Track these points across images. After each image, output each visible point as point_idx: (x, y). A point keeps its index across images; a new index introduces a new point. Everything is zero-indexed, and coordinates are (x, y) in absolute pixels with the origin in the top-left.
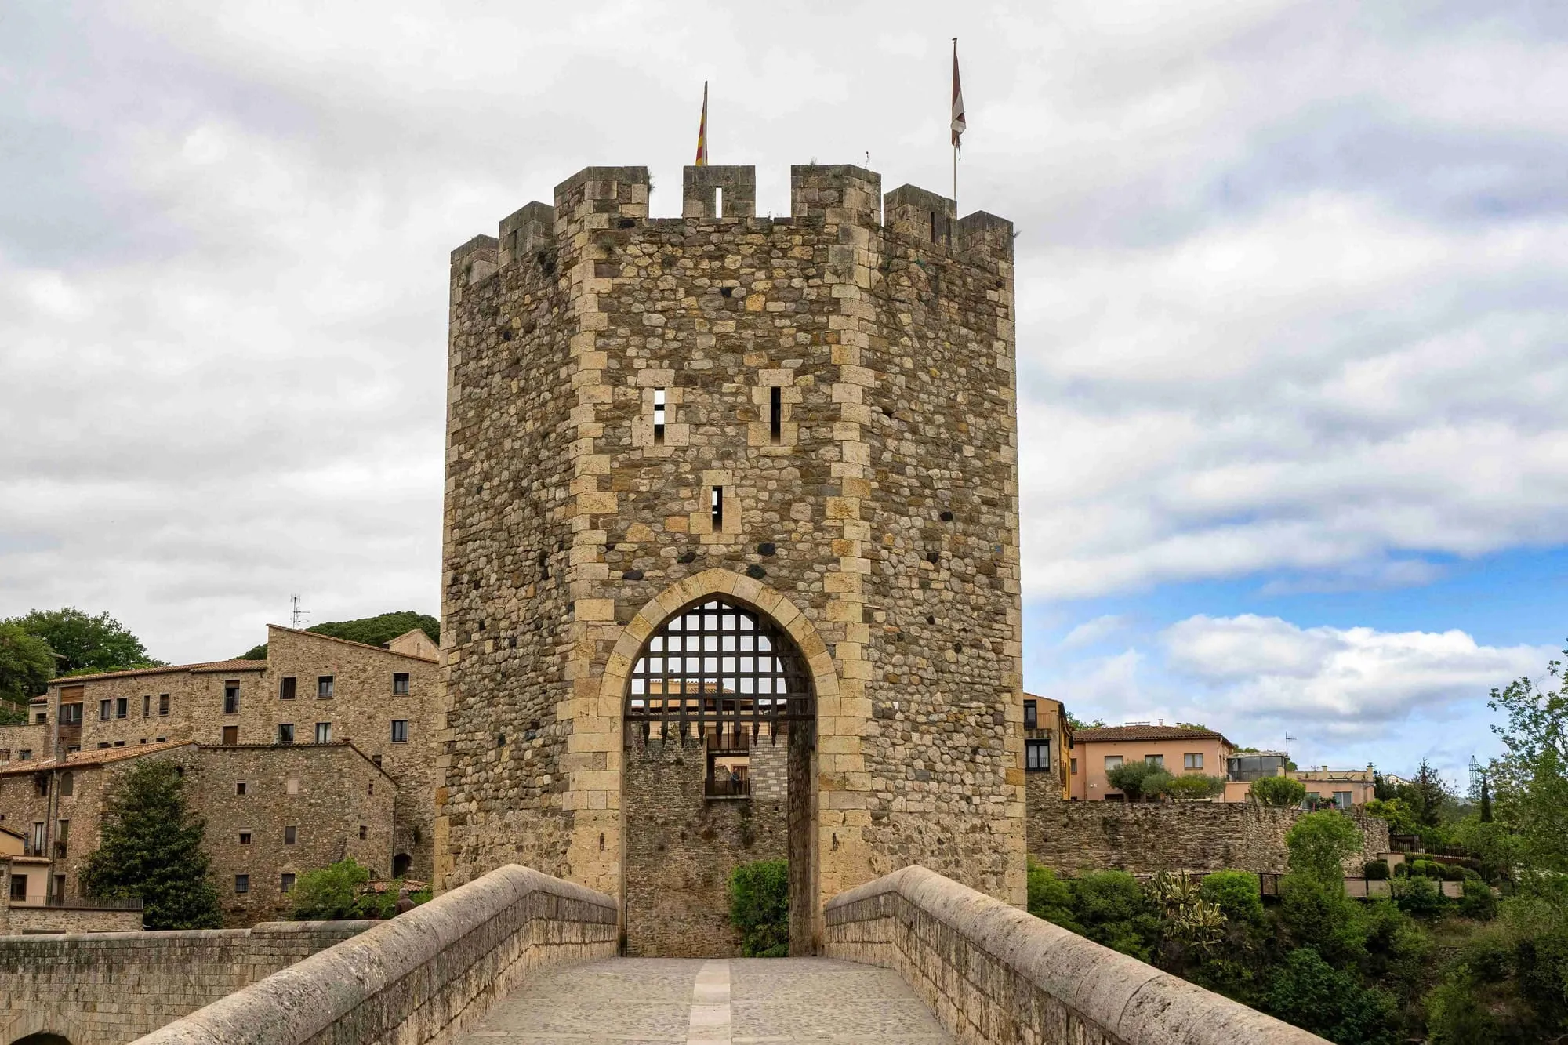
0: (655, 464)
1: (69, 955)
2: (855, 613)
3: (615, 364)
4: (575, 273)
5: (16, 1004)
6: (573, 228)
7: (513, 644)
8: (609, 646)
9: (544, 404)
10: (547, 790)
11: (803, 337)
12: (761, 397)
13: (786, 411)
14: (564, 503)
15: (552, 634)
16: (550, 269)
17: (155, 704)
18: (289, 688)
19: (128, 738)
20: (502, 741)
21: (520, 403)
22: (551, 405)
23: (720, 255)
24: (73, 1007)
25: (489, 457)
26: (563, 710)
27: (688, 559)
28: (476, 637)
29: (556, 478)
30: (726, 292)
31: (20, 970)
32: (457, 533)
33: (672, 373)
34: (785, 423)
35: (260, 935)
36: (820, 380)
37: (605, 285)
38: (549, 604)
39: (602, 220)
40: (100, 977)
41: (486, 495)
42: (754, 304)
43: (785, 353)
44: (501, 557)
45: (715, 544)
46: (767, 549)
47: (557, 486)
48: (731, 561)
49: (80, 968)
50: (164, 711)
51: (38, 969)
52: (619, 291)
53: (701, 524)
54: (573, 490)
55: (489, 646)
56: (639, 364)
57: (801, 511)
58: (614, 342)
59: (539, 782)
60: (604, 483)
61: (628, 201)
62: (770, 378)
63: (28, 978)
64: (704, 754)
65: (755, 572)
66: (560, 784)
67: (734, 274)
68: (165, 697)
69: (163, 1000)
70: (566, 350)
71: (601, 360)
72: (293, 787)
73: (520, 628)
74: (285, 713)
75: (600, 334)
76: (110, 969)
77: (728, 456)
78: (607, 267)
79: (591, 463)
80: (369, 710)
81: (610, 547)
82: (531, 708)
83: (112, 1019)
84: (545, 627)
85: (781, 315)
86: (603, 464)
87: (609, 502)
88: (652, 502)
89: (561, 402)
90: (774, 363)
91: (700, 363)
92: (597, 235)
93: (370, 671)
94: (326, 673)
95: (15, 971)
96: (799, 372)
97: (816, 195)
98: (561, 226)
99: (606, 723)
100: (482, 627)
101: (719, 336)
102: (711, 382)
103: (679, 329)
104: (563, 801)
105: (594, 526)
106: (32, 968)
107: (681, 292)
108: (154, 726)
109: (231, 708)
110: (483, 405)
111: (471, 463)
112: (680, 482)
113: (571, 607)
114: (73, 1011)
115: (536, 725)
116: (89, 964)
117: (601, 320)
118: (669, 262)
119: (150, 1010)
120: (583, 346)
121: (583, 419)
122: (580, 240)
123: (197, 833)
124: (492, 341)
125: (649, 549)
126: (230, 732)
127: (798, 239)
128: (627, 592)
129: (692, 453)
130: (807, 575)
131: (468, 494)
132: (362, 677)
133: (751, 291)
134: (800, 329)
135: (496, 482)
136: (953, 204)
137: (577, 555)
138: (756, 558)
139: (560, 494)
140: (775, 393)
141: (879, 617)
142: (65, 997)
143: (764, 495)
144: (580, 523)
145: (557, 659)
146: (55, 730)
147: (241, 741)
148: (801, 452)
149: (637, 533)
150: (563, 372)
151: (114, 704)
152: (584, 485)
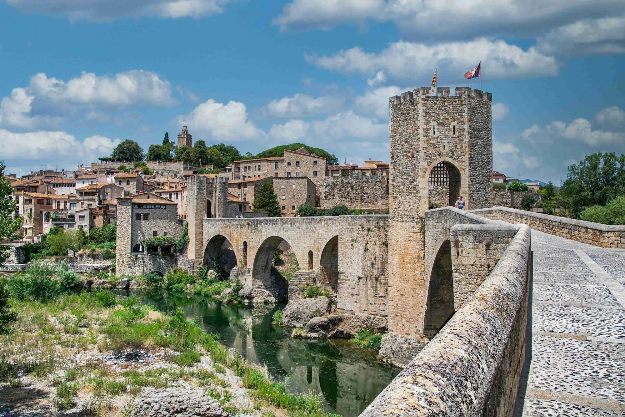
0: (434, 139)
1: (281, 221)
2: (467, 164)
3: (426, 122)
4: (419, 105)
5: (268, 231)
6: (418, 98)
7: (406, 168)
8: (426, 170)
9: (412, 127)
10: (415, 193)
11: (459, 117)
12: (452, 127)
13: (456, 129)
14: (417, 145)
15: (415, 167)
16: (413, 104)
17: (257, 168)
18: (289, 164)
19: (251, 175)
20: (404, 184)
21: (407, 127)
22: (414, 128)
23: (444, 102)
24: (282, 231)
25: (400, 135)
26: (418, 180)
27: (439, 155)
28: (398, 166)
29: (415, 140)
30: (445, 109)
31: (268, 224)
32: (393, 148)
33: (436, 123)
34: (455, 132)
35: (341, 217)
36: (462, 124)
37: (424, 108)
38: (414, 162)
39: (424, 96)
40: (289, 226)
41: (399, 142)
42: (450, 111)
43: (455, 120)
44: (403, 153)
45: (444, 152)
46: (453, 154)
47: (416, 142)
48: (447, 155)
49: (284, 224)
50: (259, 169)
51: (273, 224)
52: (427, 109)
53: (441, 149)
54: (419, 143)
55: (401, 168)
56: (431, 121)
57: (459, 147)
58: (426, 118)
59: (413, 192)
60: (425, 142)
61: (428, 93)
62: (453, 124)
63: (270, 226)
64: (386, 179)
65: (451, 157)
66: (418, 192)
67: (447, 106)
68: (259, 166)
69: (305, 230)
70: (417, 119)
71: (424, 121)
72: (294, 187)
73: (408, 166)
74: (289, 170)
75: (424, 116)
76: (291, 224)
77: (446, 137)
78: (424, 105)
79: (422, 138)
80: (308, 169)
81: (426, 153)
82: (410, 179)
83: (292, 233)
84: (413, 166)
85: (455, 113)
86: (425, 139)
87: (426, 145)
88: (433, 145)
89: (416, 127)
90: (454, 121)
91: (441, 121)
92: (423, 99)
93: (308, 160)
94: (298, 161)
95: (267, 224)
96: (458, 123)
97: (460, 92)
98: (415, 97)
99: (426, 183)
100: (399, 165)
101: (444, 117)
102: (443, 124)
103: (437, 115)
104: (419, 195)
105: (423, 149)
106: (271, 224)
107: (438, 109)
108: (257, 173)
109: (276, 168)
110: (398, 126)
111: (396, 136)
112: (438, 142)
113: (419, 163)
114: (282, 232)
115: (412, 182)
116: (286, 223)
117: (424, 114)
118: (435, 104)
119: (302, 232)
120: (420, 118)
121: (421, 131)
122: (420, 100)
123: (276, 196)
124: (400, 115)
125: (433, 153)
126: (276, 174)
127: (457, 100)
128: (429, 160)
129: (440, 137)
130: (460, 158)
131: (395, 141)
132: (306, 161)
133: (450, 109)
134: (458, 115)
135: (402, 140)
136: (482, 92)
137: (420, 154)
138: (451, 155)
139: (417, 143)
140: (454, 127)
141: (471, 164)
142: (280, 229)
143: (452, 144)
144: (421, 149)
145: (416, 171)
146: (234, 173)
147: (279, 176)
148: (458, 137)
149: (431, 150)
150: (416, 122)
151: (248, 167)
152: (421, 142)
